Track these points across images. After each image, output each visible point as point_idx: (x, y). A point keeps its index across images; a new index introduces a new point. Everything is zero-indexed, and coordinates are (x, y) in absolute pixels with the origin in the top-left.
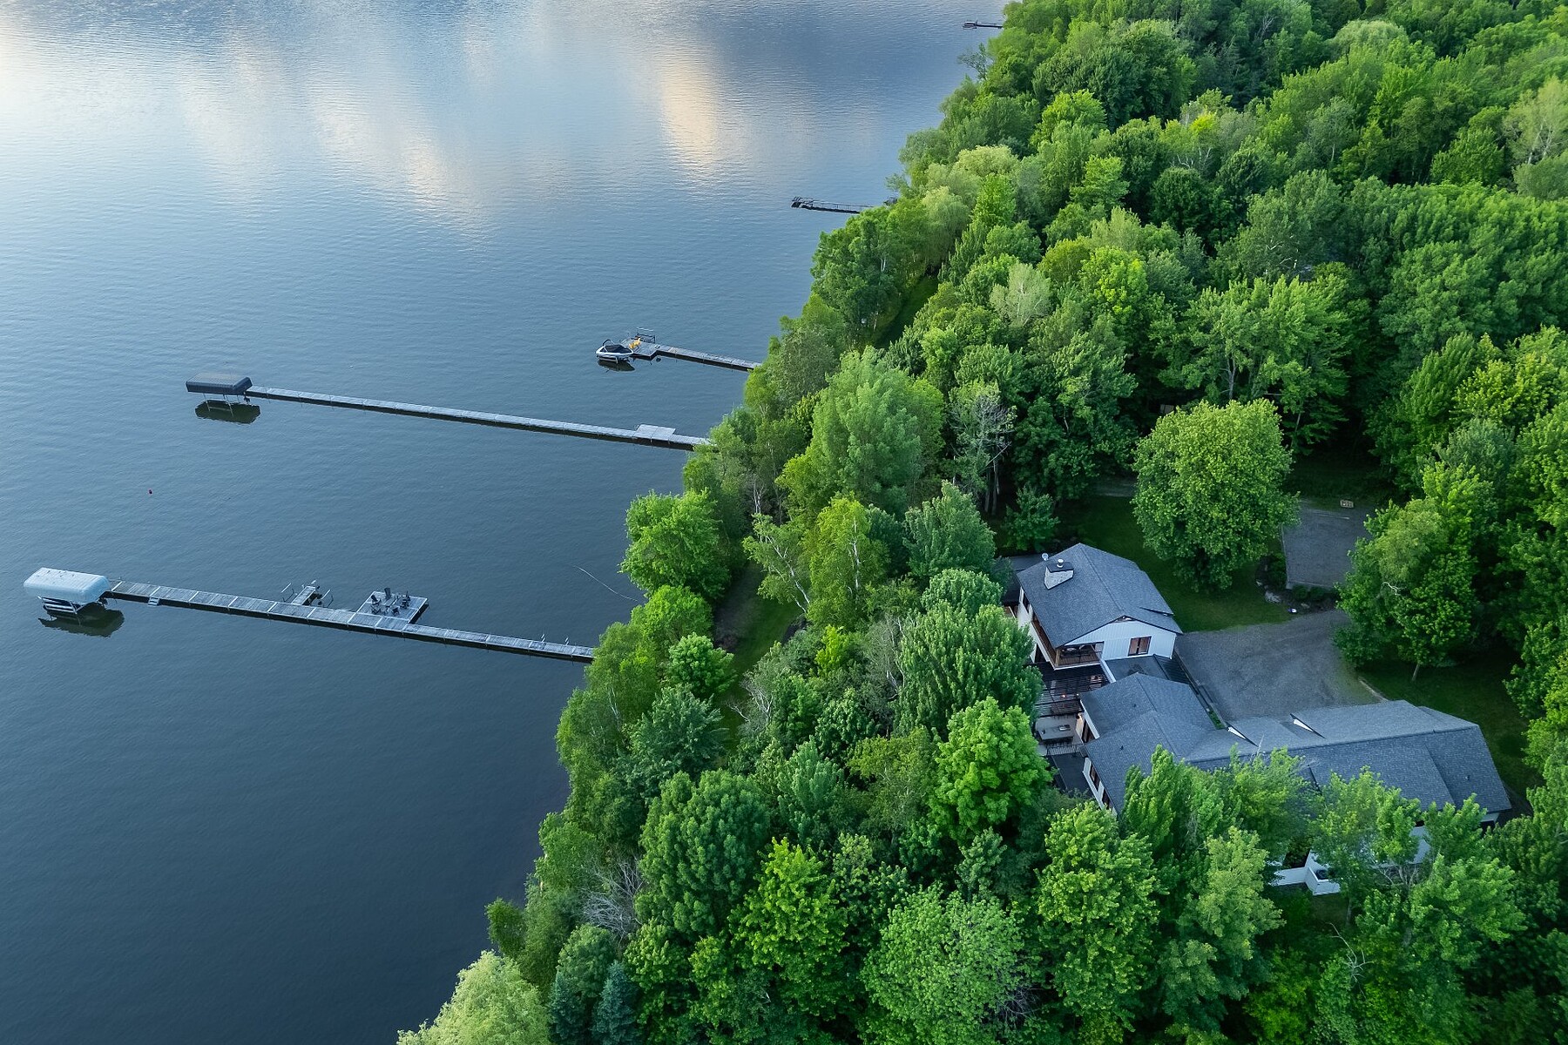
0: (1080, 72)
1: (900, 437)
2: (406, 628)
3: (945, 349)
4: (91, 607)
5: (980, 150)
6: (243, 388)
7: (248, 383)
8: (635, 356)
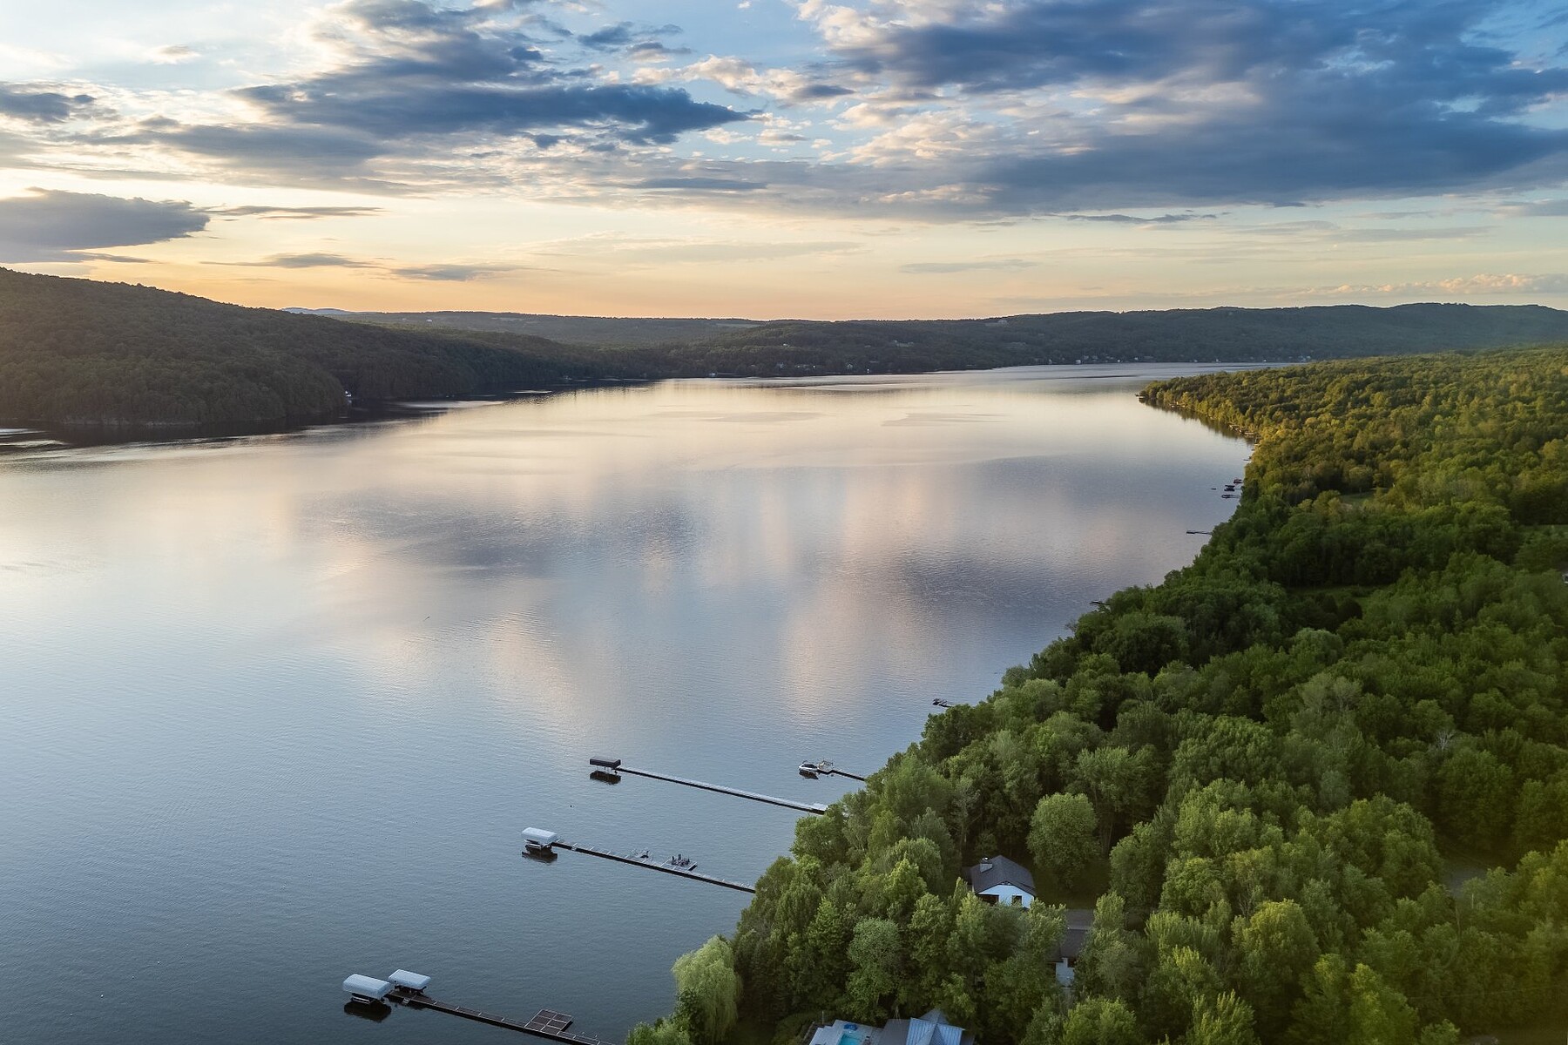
0: (1115, 642)
1: (919, 793)
2: (687, 872)
3: (959, 765)
4: (545, 849)
5: (1038, 680)
6: (615, 765)
7: (619, 763)
8: (819, 772)
